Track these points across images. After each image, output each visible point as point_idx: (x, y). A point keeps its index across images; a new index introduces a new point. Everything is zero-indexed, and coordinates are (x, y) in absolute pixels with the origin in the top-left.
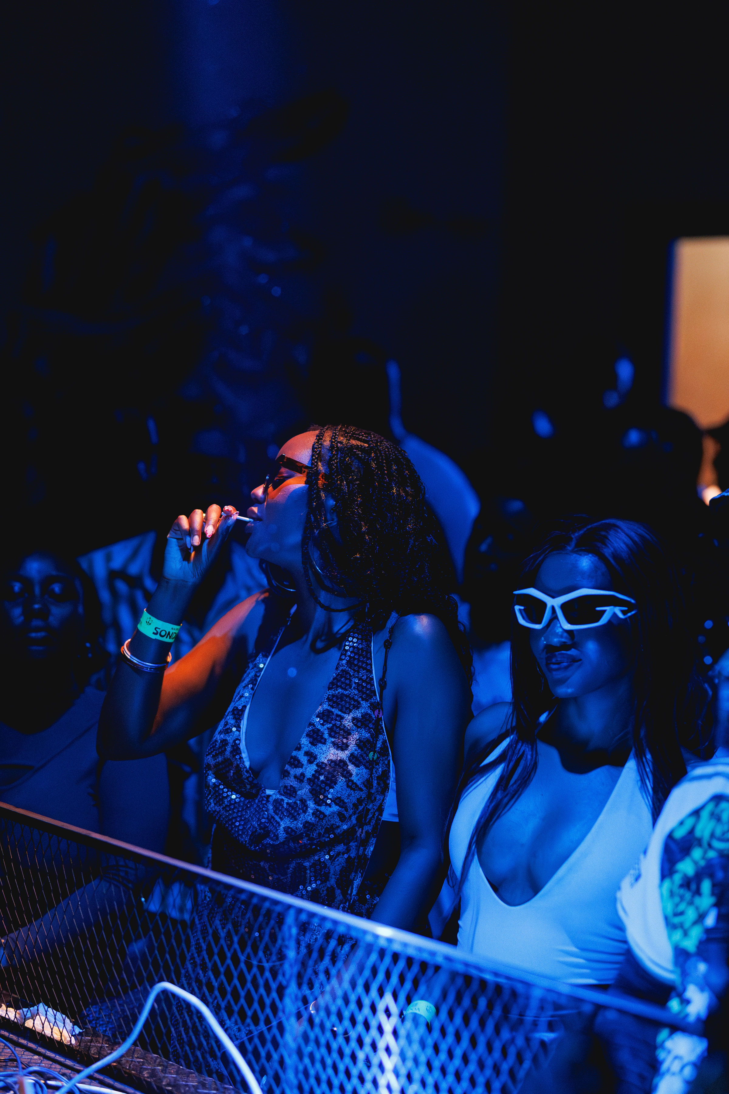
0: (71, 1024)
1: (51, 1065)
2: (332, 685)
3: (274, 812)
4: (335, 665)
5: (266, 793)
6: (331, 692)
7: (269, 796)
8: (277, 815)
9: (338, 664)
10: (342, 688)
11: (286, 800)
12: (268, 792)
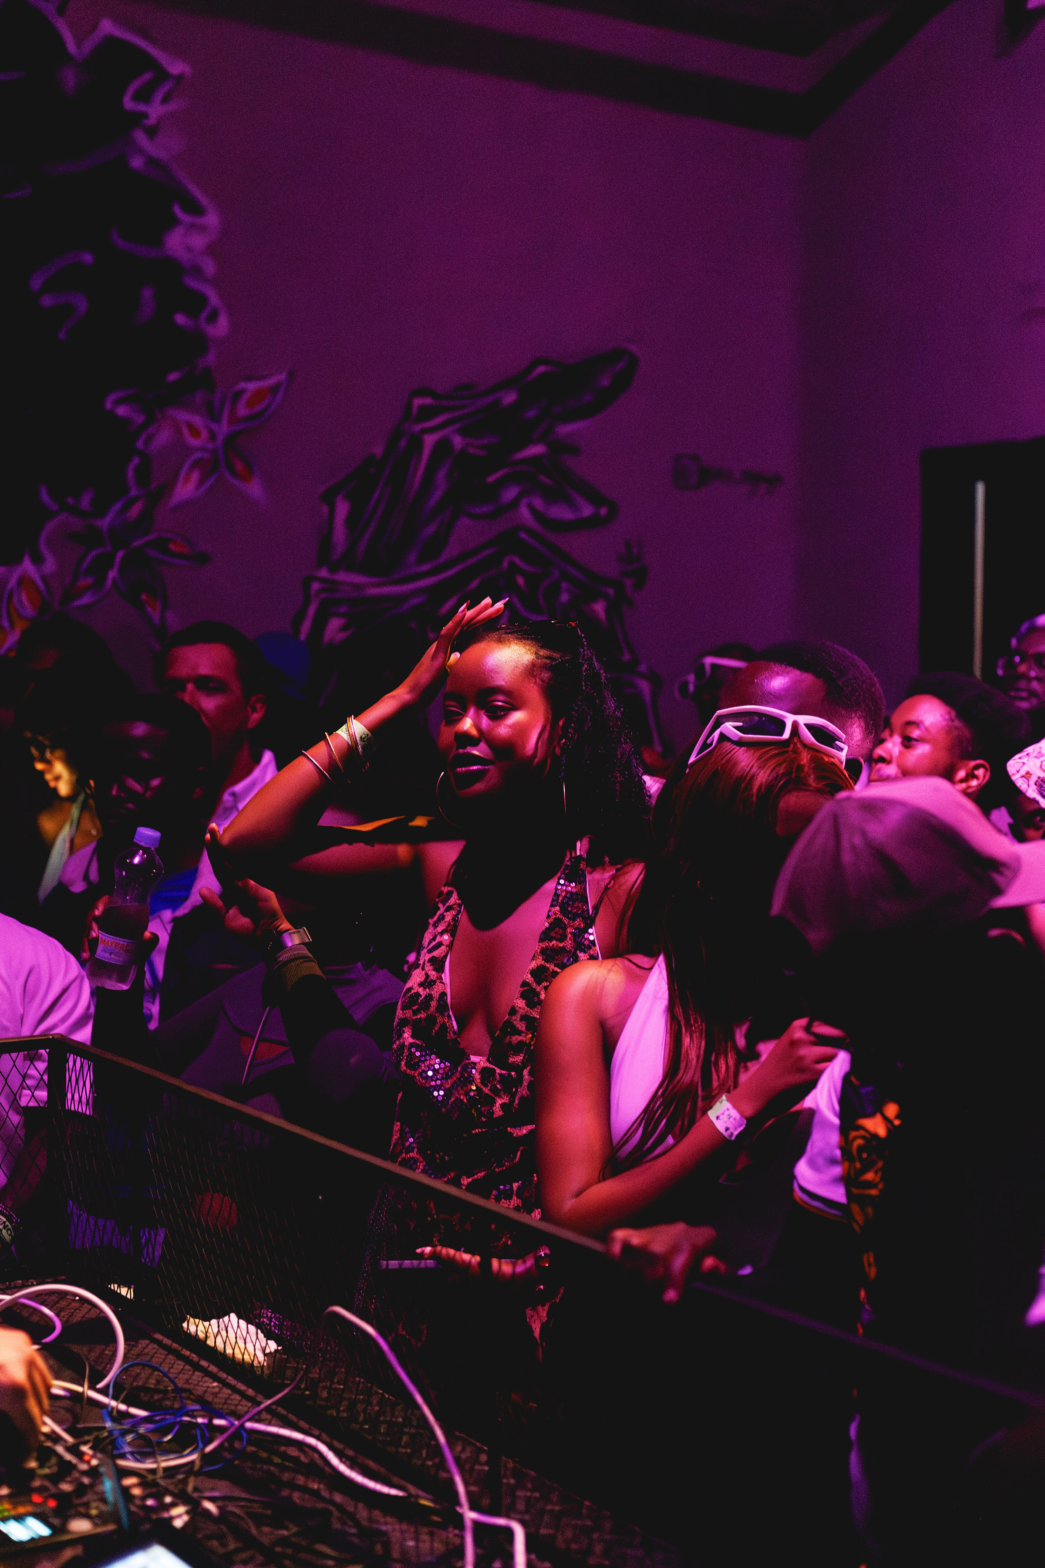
0: (265, 1339)
1: (230, 1395)
2: (545, 936)
3: (481, 1083)
4: (545, 915)
5: (470, 1059)
6: (543, 945)
7: (475, 1064)
8: (486, 1086)
9: (550, 911)
10: (557, 940)
11: (498, 1071)
12: (474, 1058)
